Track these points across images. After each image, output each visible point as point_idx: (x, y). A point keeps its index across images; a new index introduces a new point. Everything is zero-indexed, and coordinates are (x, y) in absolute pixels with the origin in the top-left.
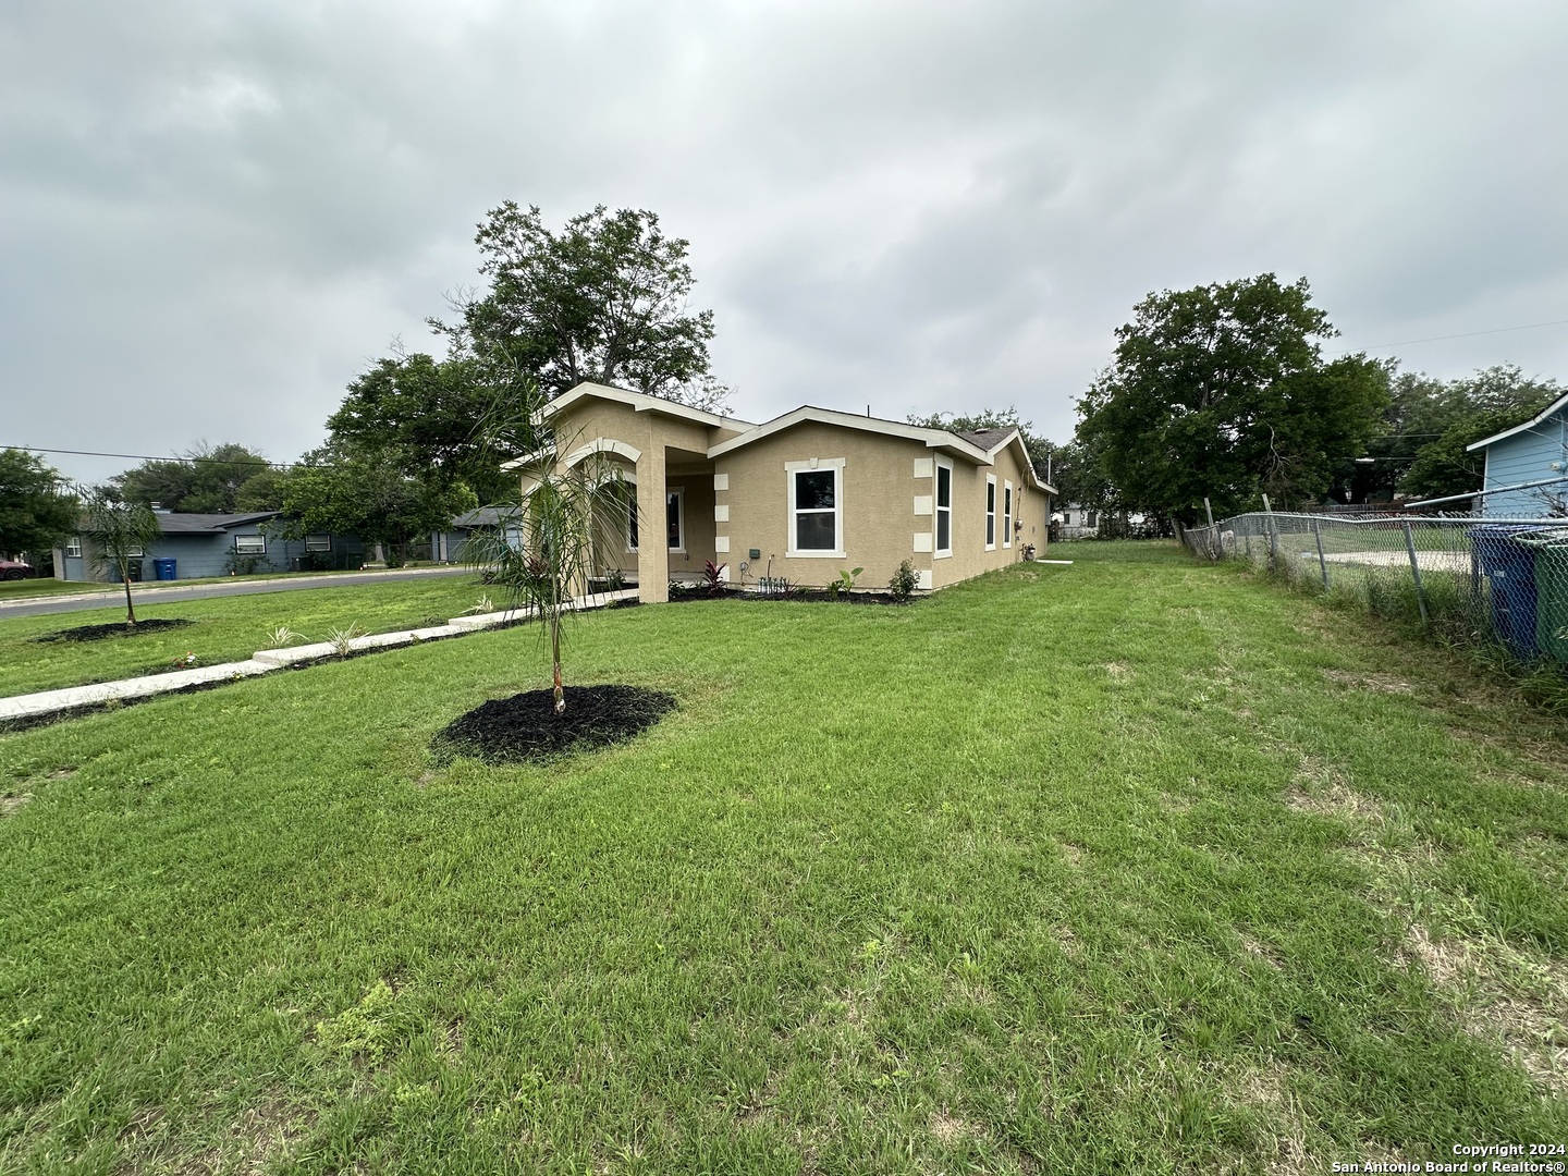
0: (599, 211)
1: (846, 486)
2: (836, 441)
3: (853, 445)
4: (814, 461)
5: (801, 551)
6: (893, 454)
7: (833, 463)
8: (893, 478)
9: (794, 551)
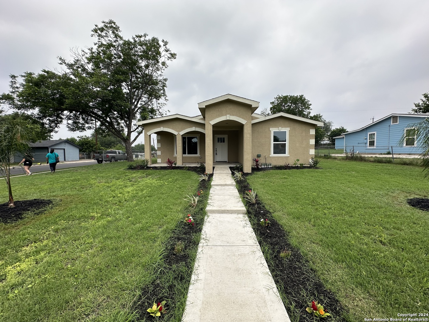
0: (145, 35)
1: (290, 136)
2: (287, 123)
3: (292, 124)
4: (280, 128)
5: (274, 155)
6: (304, 127)
7: (286, 129)
8: (304, 134)
9: (272, 154)
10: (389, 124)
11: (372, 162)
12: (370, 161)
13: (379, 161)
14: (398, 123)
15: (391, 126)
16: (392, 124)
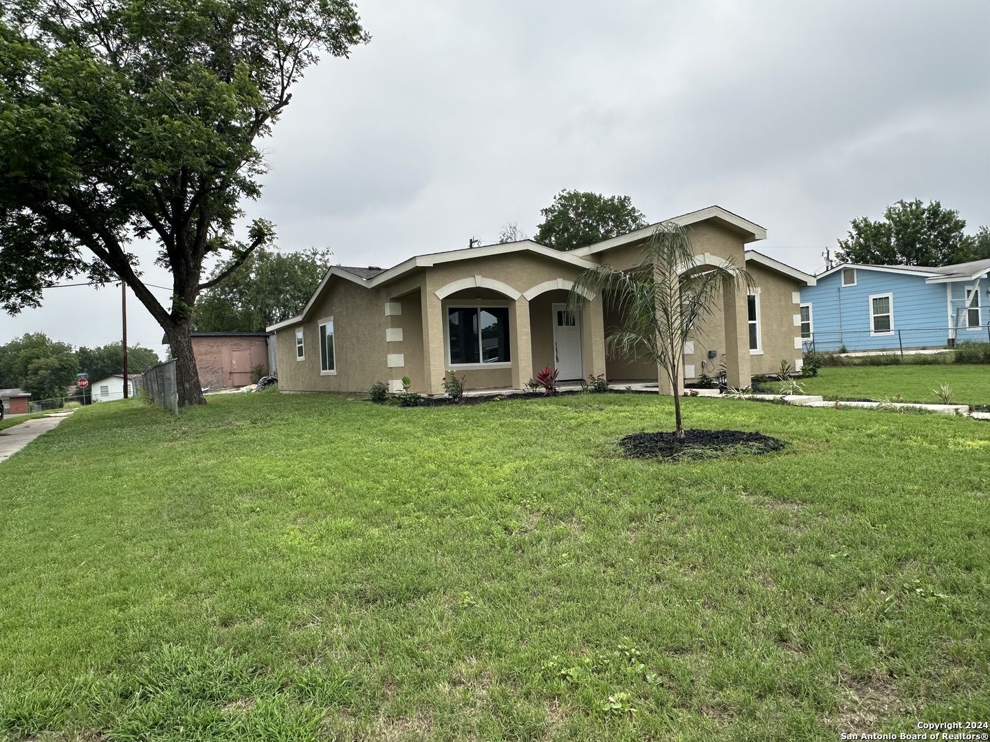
1: (762, 306)
2: (755, 276)
3: (763, 280)
6: (782, 287)
7: (754, 290)
8: (783, 303)
10: (838, 286)
11: (859, 365)
12: (855, 365)
13: (875, 362)
14: (855, 284)
15: (841, 290)
16: (843, 286)
